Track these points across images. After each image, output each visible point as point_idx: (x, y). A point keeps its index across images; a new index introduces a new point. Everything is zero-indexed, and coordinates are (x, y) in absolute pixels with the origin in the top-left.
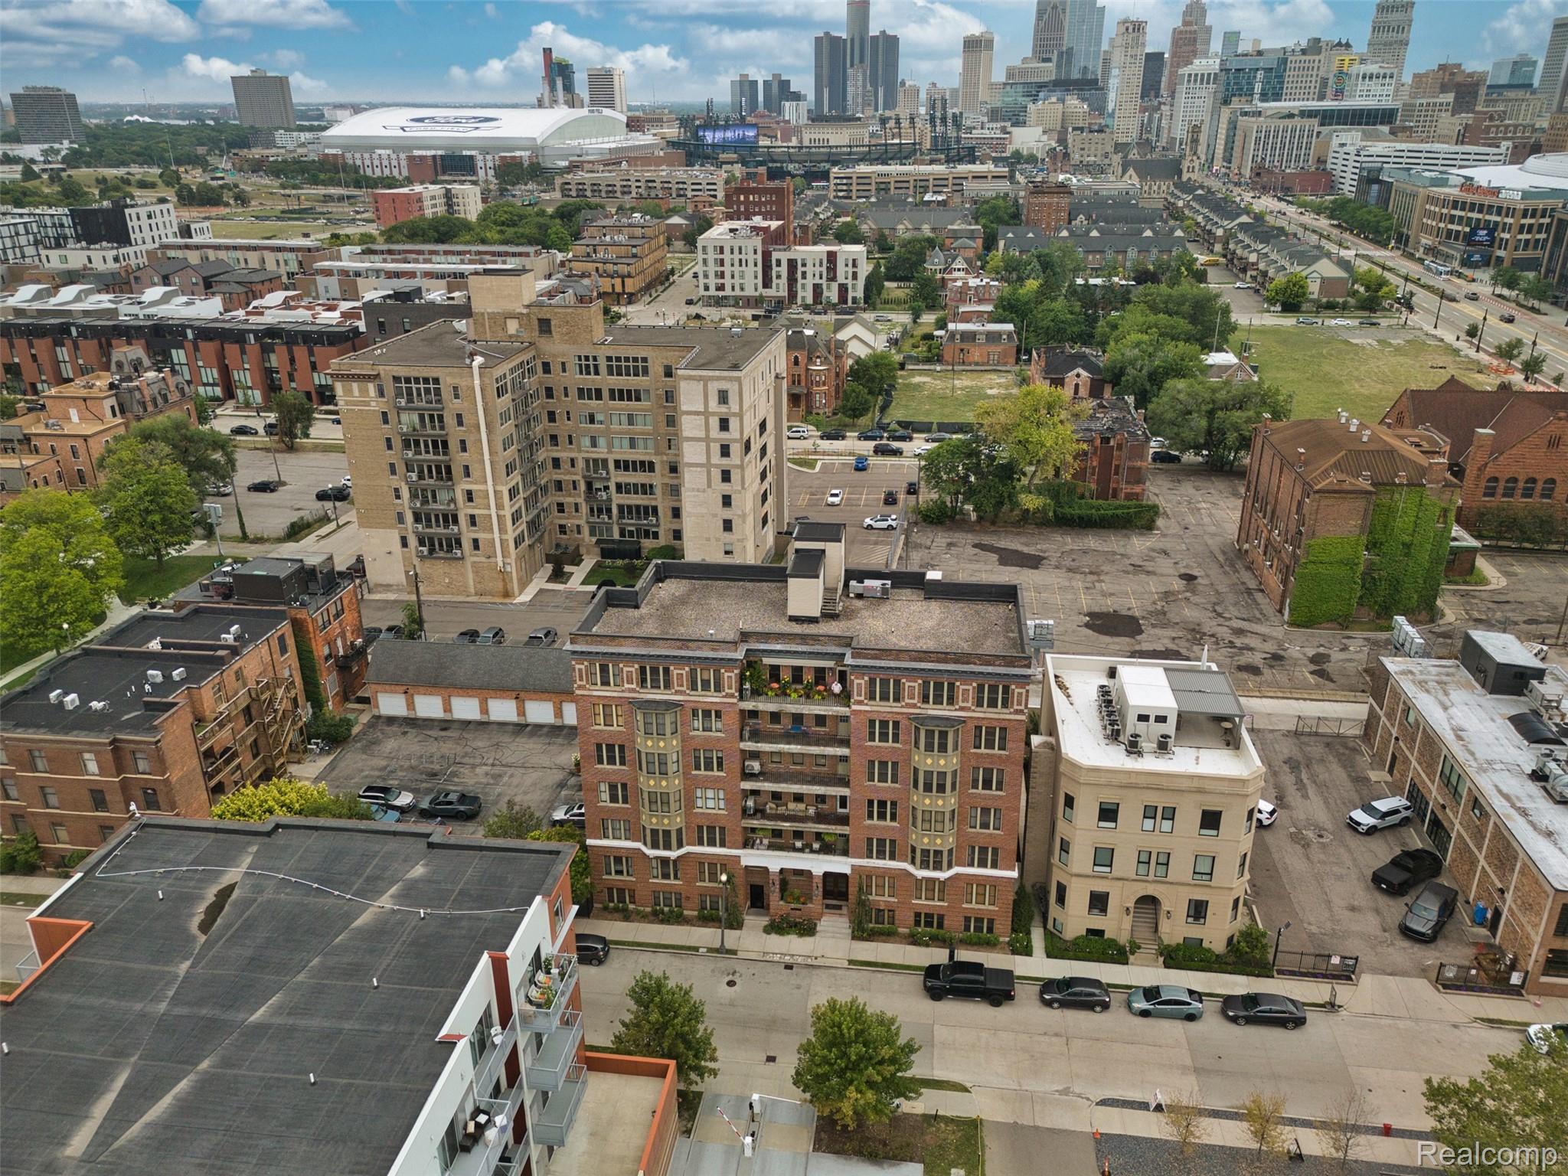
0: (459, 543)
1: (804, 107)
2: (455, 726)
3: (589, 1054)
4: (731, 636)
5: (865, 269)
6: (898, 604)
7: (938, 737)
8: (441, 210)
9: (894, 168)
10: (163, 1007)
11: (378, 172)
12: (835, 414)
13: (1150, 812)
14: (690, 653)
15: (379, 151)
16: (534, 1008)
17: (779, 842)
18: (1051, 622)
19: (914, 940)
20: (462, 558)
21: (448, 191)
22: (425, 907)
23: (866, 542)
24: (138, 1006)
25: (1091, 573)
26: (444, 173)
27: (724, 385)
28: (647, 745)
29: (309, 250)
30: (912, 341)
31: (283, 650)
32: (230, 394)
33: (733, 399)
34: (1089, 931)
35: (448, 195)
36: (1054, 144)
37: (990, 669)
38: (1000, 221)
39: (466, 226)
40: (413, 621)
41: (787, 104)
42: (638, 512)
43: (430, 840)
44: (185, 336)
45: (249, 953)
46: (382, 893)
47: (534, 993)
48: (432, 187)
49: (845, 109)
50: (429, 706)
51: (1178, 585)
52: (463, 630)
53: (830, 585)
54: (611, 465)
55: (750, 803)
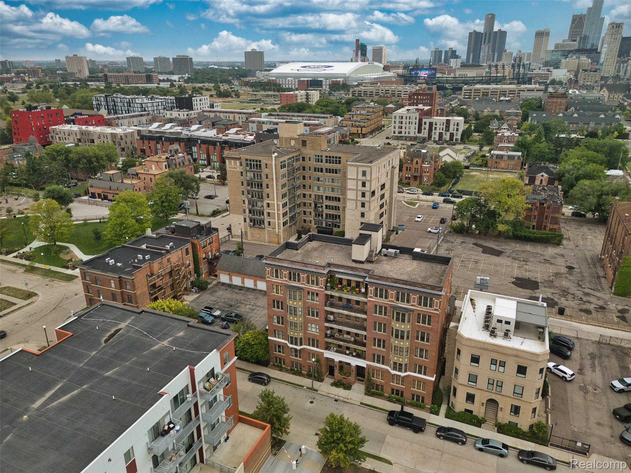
0: (263, 222)
1: (459, 61)
2: (245, 289)
3: (240, 416)
4: (324, 264)
5: (463, 127)
6: (400, 260)
7: (401, 315)
8: (304, 100)
9: (493, 86)
10: (82, 365)
11: (287, 86)
12: (432, 185)
13: (493, 362)
14: (307, 269)
15: (288, 79)
16: (205, 391)
17: (340, 350)
18: (488, 278)
19: (390, 399)
20: (264, 228)
21: (307, 93)
22: (176, 346)
23: (426, 238)
24: (74, 363)
25: (524, 261)
26: (311, 87)
27: (365, 169)
28: (290, 303)
29: (250, 114)
30: (476, 157)
31: (187, 253)
32: (209, 164)
33: (368, 174)
34: (466, 410)
35: (307, 95)
36: (572, 76)
37: (424, 290)
38: (532, 109)
39: (310, 107)
40: (240, 249)
41: (452, 60)
42: (333, 217)
43: (189, 324)
44: (198, 142)
45: (115, 352)
46: (165, 339)
47: (207, 385)
48: (302, 92)
49: (479, 62)
50: (237, 281)
51: (564, 270)
52: (259, 255)
53: (372, 249)
54: (324, 198)
55: (329, 332)
